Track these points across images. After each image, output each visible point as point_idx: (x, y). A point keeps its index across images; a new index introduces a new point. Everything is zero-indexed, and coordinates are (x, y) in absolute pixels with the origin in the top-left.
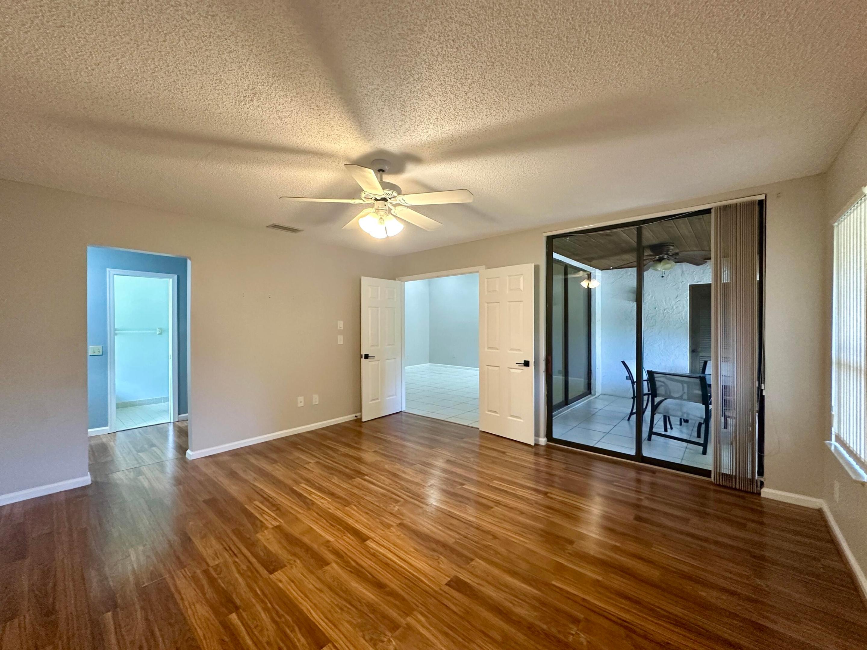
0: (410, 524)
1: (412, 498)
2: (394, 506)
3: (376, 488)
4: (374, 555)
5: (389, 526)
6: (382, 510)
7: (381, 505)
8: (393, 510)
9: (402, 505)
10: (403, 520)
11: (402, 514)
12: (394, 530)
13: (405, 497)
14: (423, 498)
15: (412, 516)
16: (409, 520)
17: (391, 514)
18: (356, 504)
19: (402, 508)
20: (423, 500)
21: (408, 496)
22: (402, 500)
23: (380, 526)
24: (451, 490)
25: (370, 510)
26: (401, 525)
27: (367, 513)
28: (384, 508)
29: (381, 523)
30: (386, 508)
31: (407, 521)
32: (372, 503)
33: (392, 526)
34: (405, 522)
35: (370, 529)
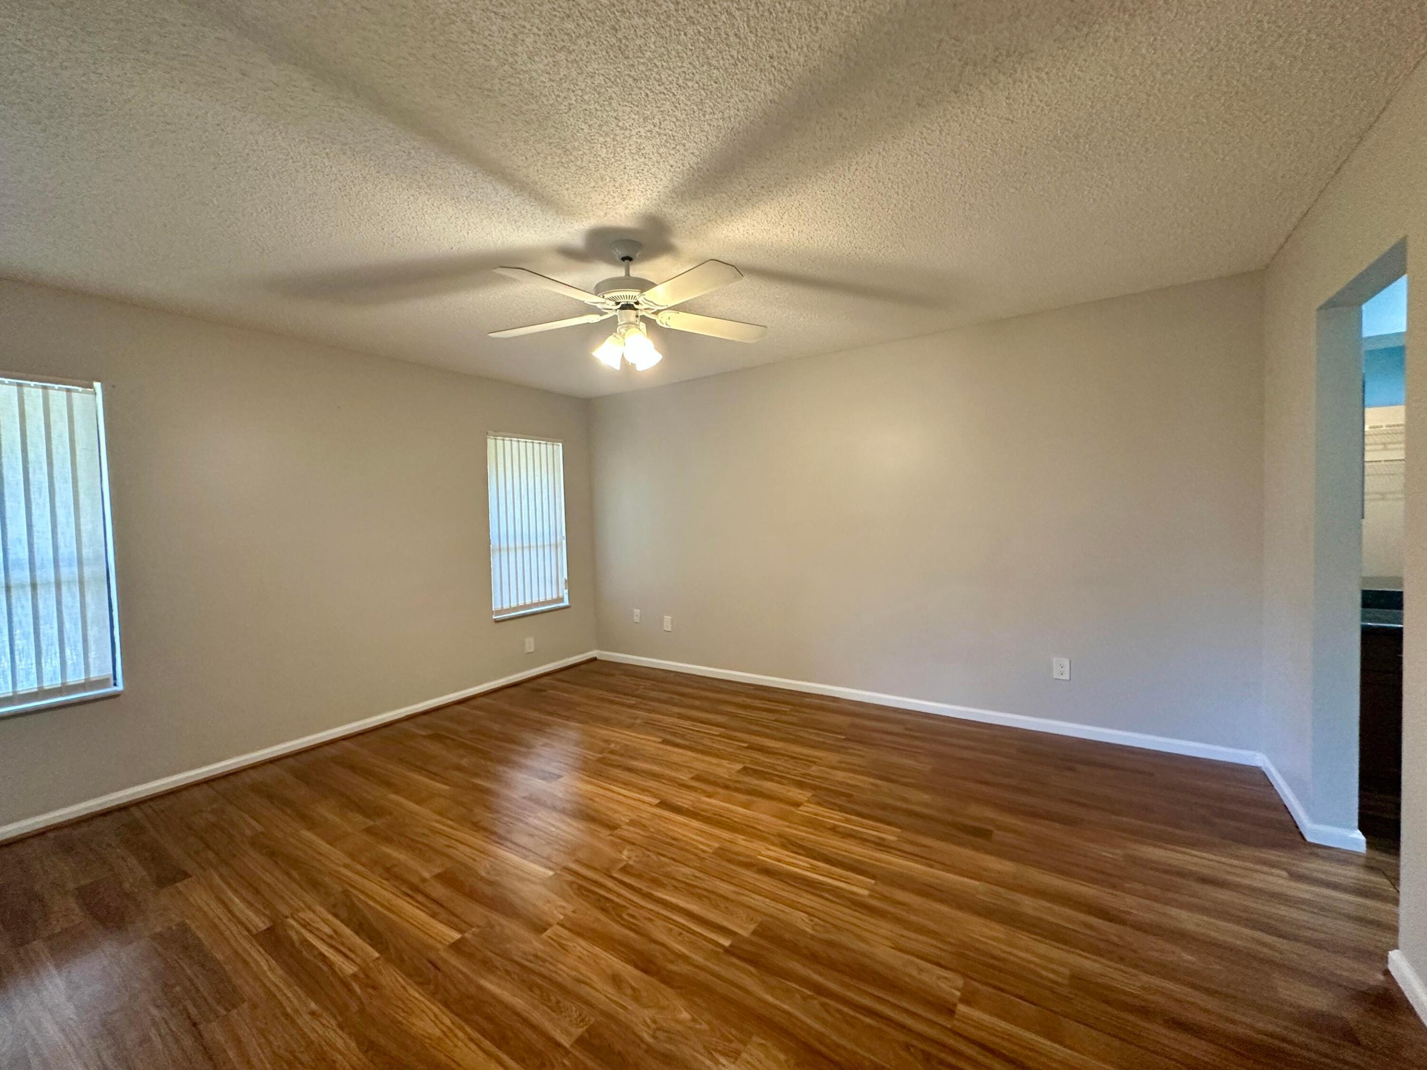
0: (598, 829)
1: (596, 882)
2: (629, 858)
3: (682, 903)
4: (644, 790)
5: (633, 823)
6: (650, 848)
7: (654, 857)
8: (629, 850)
9: (615, 861)
10: (611, 835)
11: (613, 844)
12: (623, 818)
13: (610, 883)
14: (571, 883)
15: (596, 843)
16: (601, 835)
17: (633, 844)
18: (703, 855)
19: (614, 855)
20: (570, 878)
21: (602, 886)
22: (615, 875)
23: (647, 823)
24: (495, 917)
25: (671, 845)
26: (612, 827)
27: (674, 839)
28: (648, 853)
29: (646, 827)
30: (644, 854)
31: (604, 833)
32: (673, 859)
33: (627, 824)
34: (608, 832)
35: (660, 817)
